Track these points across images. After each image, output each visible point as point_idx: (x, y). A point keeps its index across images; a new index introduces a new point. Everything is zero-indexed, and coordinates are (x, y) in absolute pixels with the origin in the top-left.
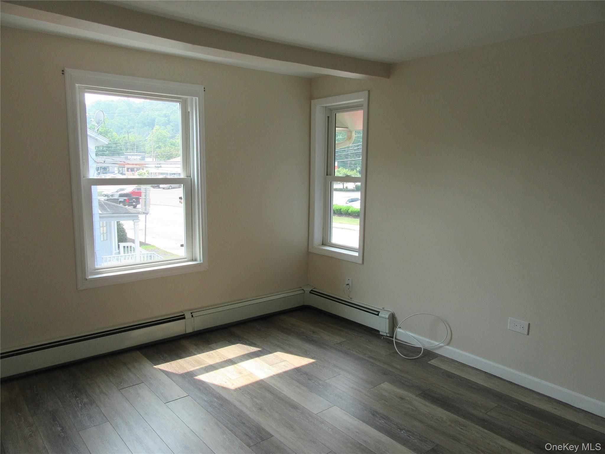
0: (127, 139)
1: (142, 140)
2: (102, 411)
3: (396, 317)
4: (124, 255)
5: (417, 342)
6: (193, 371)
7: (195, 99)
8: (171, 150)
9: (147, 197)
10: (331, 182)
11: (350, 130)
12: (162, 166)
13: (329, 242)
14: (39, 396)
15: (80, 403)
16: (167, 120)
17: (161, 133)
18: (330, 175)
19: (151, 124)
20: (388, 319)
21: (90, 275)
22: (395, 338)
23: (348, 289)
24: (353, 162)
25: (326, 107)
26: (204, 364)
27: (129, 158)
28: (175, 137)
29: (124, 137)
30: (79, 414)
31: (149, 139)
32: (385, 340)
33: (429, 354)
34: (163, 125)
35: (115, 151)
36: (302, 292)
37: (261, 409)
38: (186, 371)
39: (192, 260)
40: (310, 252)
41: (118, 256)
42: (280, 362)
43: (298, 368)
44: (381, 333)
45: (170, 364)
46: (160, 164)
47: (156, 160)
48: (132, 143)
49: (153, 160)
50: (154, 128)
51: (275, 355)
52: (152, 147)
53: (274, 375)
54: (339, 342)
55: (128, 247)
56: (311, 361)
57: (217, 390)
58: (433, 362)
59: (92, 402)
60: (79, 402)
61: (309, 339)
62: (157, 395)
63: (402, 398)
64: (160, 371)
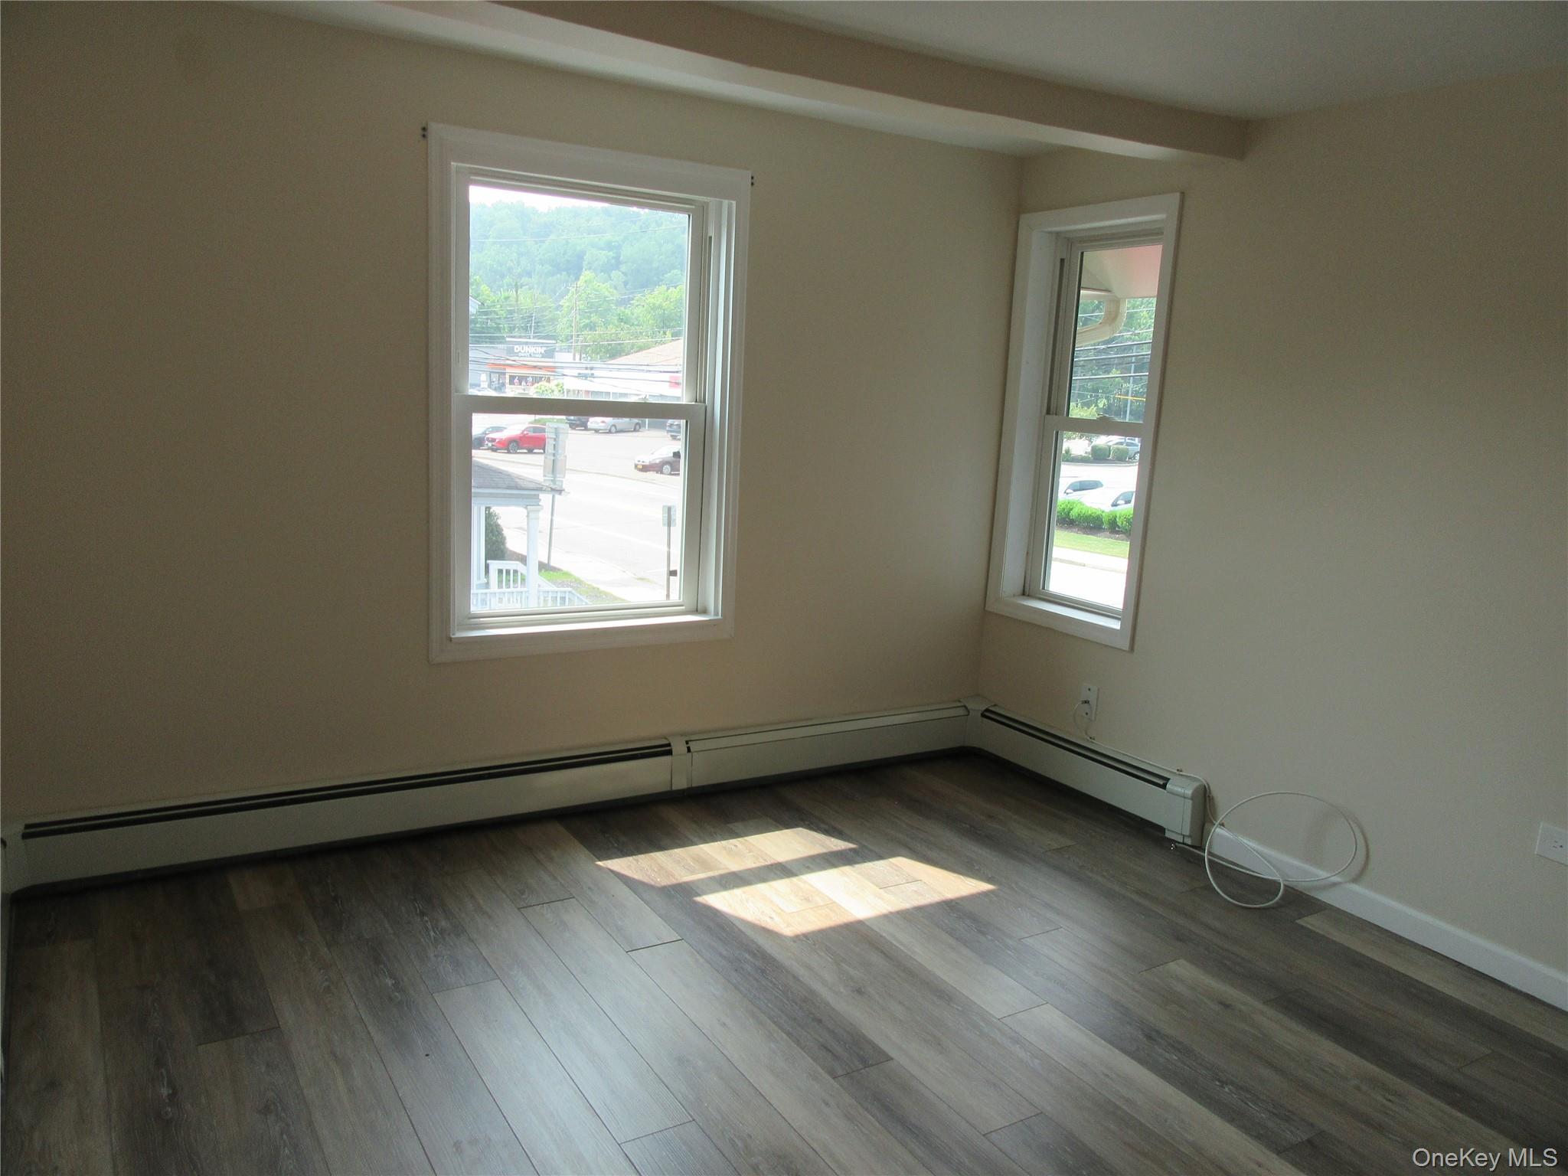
0: (514, 303)
1: (550, 307)
2: (484, 954)
3: (1213, 798)
4: (501, 590)
5: (1268, 865)
6: (693, 882)
7: (729, 206)
8: (619, 336)
9: (560, 451)
10: (1057, 433)
11: (1116, 297)
12: (596, 373)
13: (1041, 588)
14: (340, 902)
15: (433, 929)
16: (613, 258)
17: (597, 291)
18: (1056, 414)
19: (573, 267)
20: (1192, 799)
21: (458, 630)
22: (1210, 853)
23: (1087, 714)
24: (1090, 385)
25: (1058, 234)
26: (718, 869)
27: (516, 351)
28: (632, 302)
29: (507, 298)
30: (432, 955)
31: (567, 304)
32: (1178, 853)
33: (1299, 901)
34: (602, 271)
35: (484, 333)
36: (962, 712)
37: (859, 992)
38: (674, 881)
39: (696, 611)
40: (990, 613)
41: (486, 594)
42: (904, 881)
43: (952, 901)
44: (1168, 835)
45: (634, 862)
46: (592, 369)
47: (580, 359)
48: (526, 313)
49: (574, 359)
50: (582, 277)
51: (893, 864)
52: (573, 325)
53: (891, 913)
54: (1056, 846)
55: (508, 572)
56: (985, 886)
57: (749, 933)
58: (1312, 922)
59: (459, 930)
60: (430, 927)
61: (979, 832)
62: (608, 929)
63: (1226, 1006)
64: (612, 875)
